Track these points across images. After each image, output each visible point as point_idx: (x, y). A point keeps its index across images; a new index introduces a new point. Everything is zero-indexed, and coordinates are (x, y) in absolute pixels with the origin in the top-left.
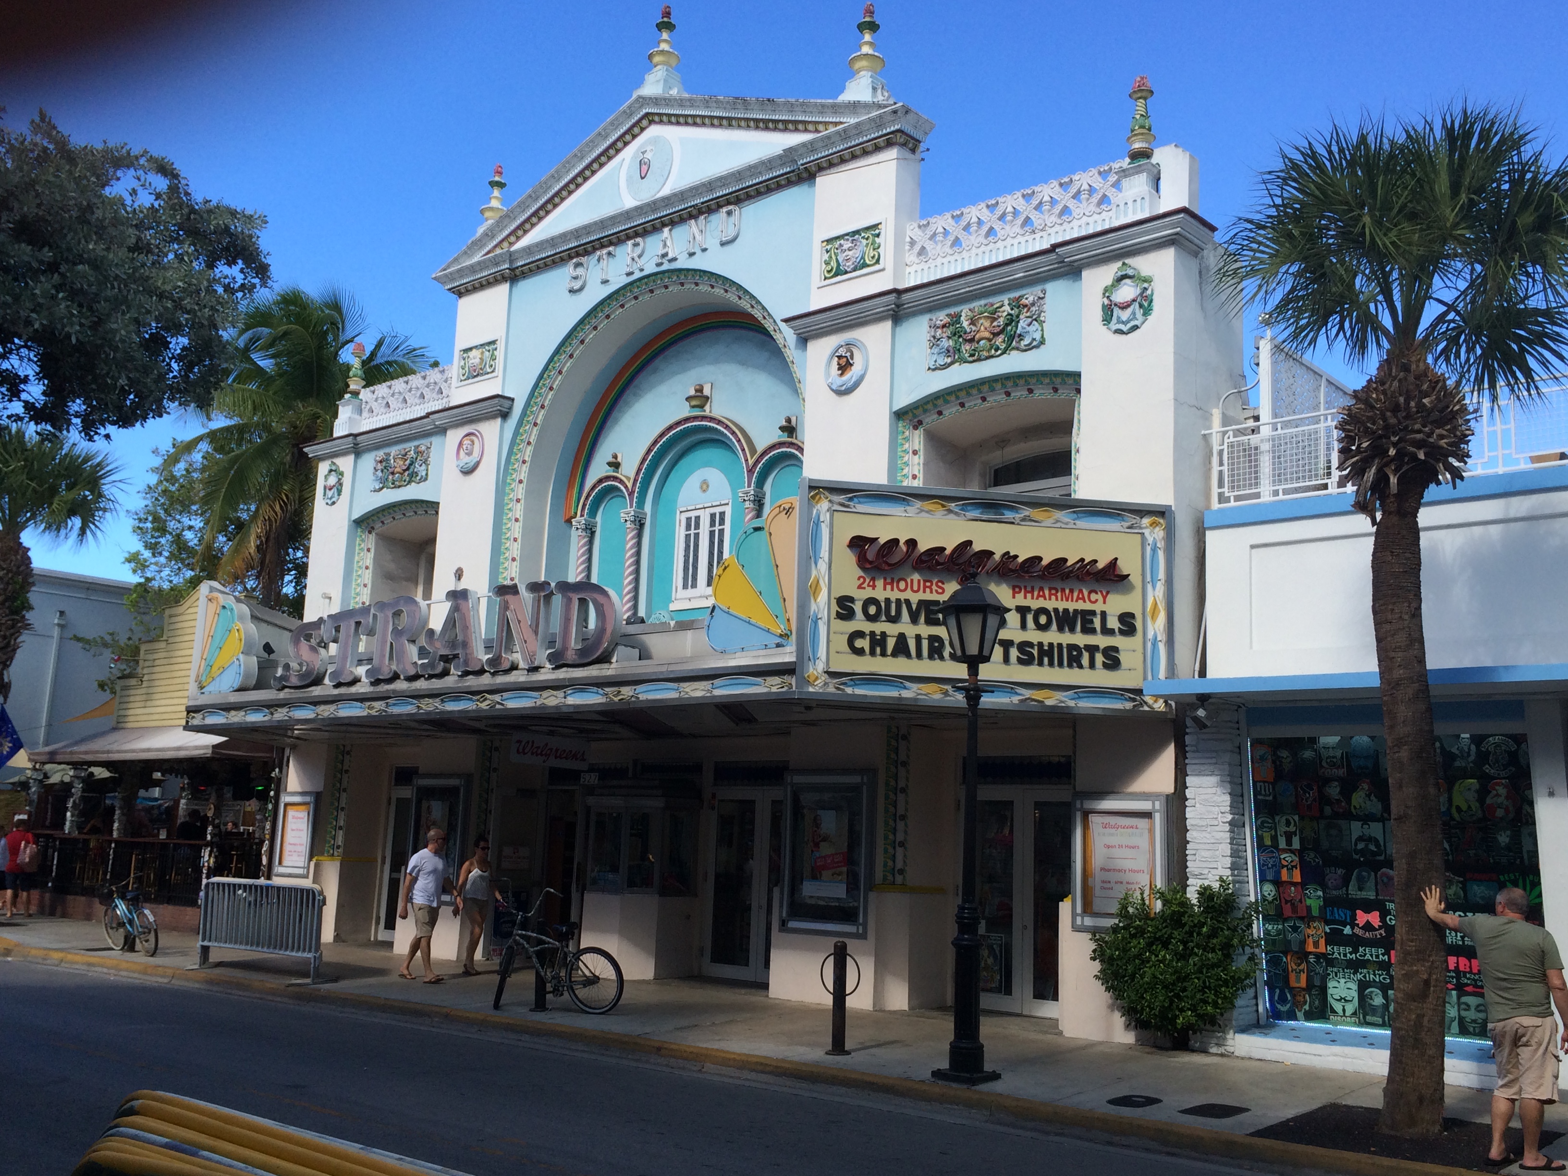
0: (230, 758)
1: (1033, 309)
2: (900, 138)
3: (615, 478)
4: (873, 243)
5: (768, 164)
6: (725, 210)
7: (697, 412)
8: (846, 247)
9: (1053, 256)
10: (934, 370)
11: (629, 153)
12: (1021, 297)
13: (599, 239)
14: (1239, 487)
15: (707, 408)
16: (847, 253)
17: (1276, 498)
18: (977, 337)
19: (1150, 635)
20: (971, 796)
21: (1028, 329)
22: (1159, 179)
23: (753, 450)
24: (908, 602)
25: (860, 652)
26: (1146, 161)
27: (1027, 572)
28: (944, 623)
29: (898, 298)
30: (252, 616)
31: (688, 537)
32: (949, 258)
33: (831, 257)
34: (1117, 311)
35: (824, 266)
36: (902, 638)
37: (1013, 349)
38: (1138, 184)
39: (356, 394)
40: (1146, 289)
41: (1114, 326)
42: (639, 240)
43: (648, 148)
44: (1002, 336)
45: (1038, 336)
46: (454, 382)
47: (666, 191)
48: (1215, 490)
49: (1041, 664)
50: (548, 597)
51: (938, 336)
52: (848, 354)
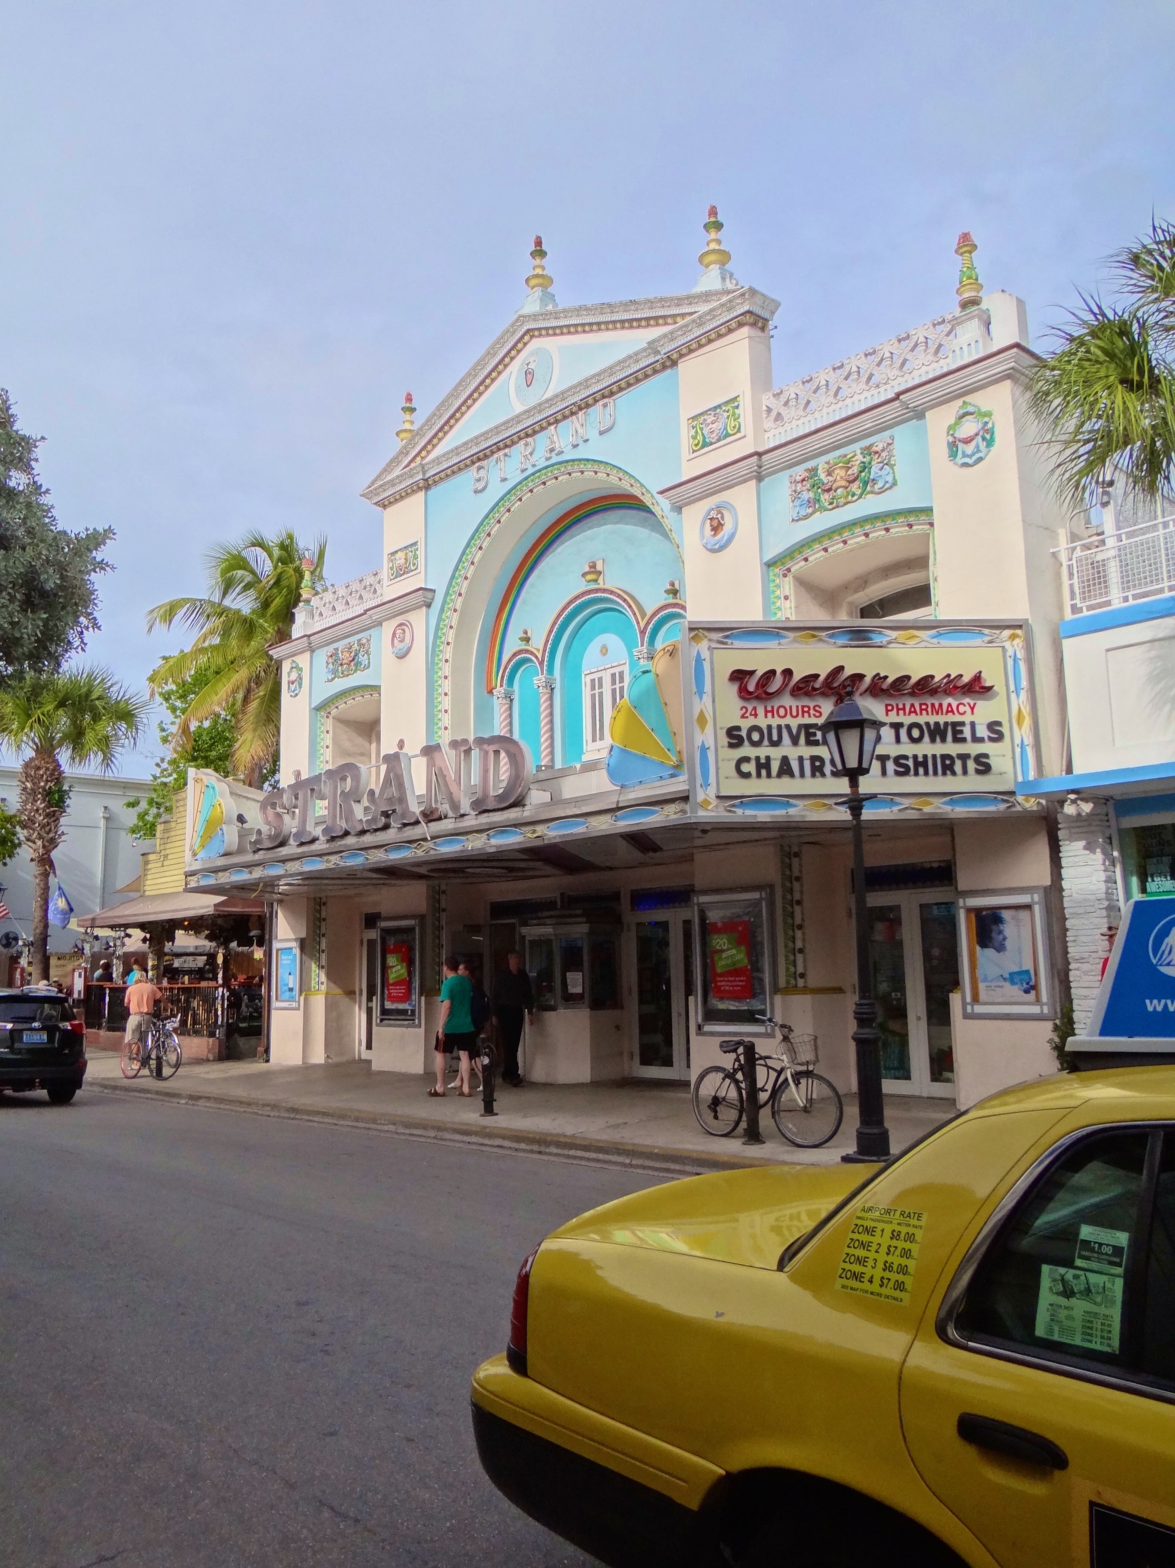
0: (230, 915)
1: (884, 454)
2: (748, 318)
3: (527, 651)
4: (734, 414)
5: (634, 357)
6: (601, 403)
7: (593, 586)
8: (709, 421)
9: (896, 404)
10: (797, 520)
11: (515, 368)
12: (871, 445)
13: (495, 444)
14: (1090, 597)
15: (601, 580)
16: (711, 426)
17: (1126, 604)
18: (834, 487)
19: (1017, 741)
20: (861, 902)
21: (880, 473)
22: (990, 323)
23: (643, 614)
24: (788, 727)
25: (746, 776)
26: (976, 307)
27: (899, 690)
28: (825, 742)
29: (760, 460)
30: (231, 793)
31: (593, 696)
32: (803, 420)
33: (697, 432)
34: (961, 446)
35: (691, 440)
36: (785, 760)
37: (869, 493)
38: (971, 330)
39: (308, 601)
40: (986, 423)
41: (960, 460)
42: (529, 440)
43: (531, 360)
44: (857, 483)
45: (890, 479)
46: (385, 582)
47: (549, 394)
48: (1067, 603)
49: (916, 774)
50: (468, 752)
51: (798, 489)
52: (719, 516)
